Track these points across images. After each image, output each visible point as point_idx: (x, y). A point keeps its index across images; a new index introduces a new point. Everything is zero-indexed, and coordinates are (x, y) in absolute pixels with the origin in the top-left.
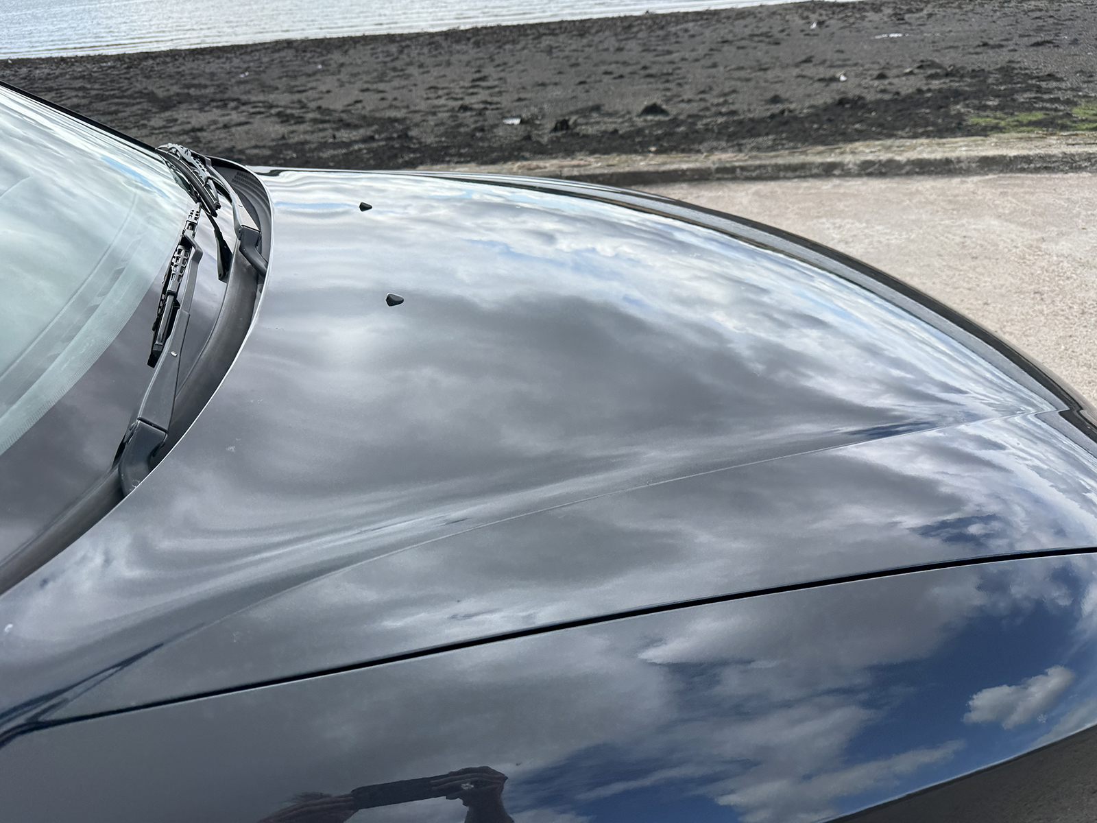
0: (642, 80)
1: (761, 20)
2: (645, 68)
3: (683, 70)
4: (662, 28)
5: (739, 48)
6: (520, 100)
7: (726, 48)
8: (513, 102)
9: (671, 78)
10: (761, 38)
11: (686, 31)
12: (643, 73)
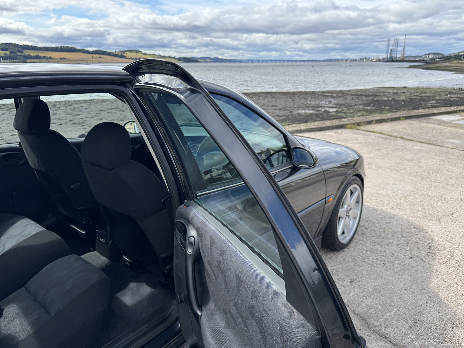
0: (72, 126)
1: (112, 103)
2: (70, 121)
3: (88, 121)
4: (71, 106)
5: (108, 113)
6: (12, 135)
7: (103, 113)
8: (9, 136)
9: (84, 124)
10: (116, 109)
11: (82, 107)
12: (70, 122)
